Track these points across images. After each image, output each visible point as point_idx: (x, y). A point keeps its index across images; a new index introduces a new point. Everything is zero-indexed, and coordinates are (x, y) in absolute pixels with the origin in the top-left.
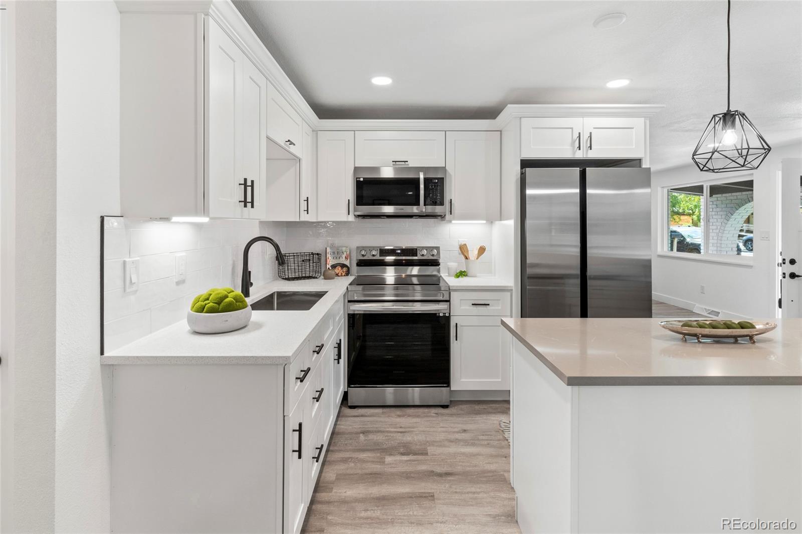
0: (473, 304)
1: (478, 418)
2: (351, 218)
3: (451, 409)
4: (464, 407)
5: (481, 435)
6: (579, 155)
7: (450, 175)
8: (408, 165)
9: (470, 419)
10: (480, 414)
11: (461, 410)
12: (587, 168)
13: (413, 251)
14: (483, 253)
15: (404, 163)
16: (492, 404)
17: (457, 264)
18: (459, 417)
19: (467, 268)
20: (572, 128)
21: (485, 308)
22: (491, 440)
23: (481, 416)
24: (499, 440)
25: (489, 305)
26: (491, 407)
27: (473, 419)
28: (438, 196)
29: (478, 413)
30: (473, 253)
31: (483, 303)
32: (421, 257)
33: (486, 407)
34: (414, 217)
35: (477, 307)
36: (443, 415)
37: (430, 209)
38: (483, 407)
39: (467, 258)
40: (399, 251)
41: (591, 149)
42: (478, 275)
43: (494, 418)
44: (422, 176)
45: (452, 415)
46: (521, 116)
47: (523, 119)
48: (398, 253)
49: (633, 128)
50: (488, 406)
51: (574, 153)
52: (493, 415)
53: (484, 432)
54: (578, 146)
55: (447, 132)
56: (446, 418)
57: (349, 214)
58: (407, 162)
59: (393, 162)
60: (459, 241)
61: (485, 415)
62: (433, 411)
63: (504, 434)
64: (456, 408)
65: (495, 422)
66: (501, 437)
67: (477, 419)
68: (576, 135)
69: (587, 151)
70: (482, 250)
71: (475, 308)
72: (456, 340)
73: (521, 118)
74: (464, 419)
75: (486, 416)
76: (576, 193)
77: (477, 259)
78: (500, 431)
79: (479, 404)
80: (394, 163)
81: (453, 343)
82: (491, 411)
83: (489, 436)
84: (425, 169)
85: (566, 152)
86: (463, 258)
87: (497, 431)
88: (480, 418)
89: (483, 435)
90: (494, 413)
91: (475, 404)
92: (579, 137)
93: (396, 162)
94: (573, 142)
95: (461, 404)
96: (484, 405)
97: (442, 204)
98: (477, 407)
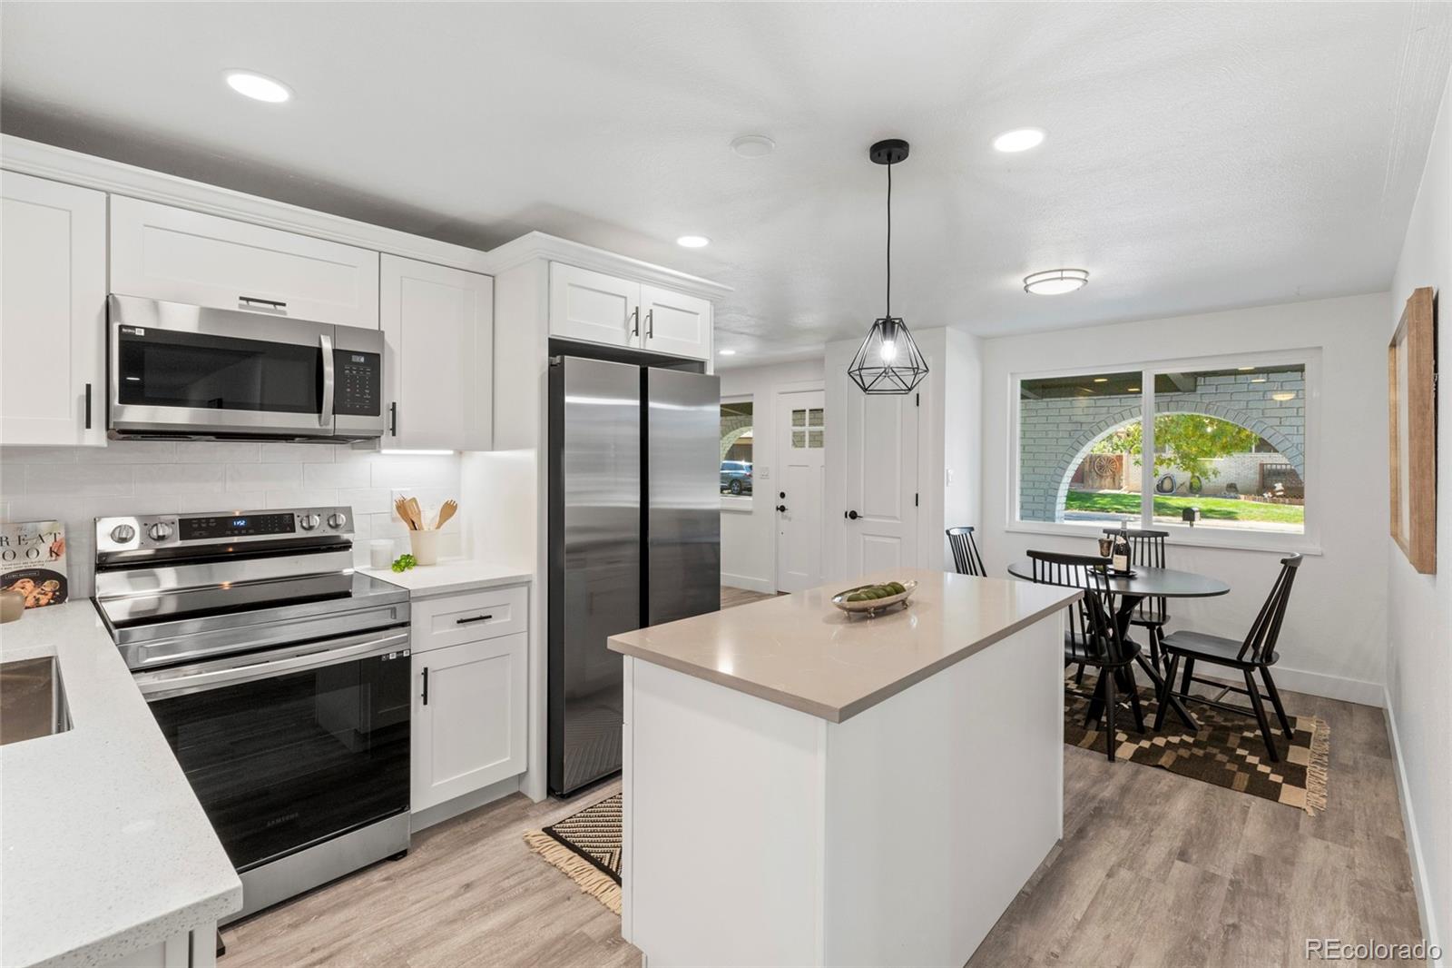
0: (459, 622)
1: (482, 849)
2: (96, 436)
3: (414, 854)
4: (439, 839)
5: (504, 879)
6: (635, 344)
7: (392, 352)
8: (284, 313)
9: (467, 856)
10: (478, 840)
11: (438, 847)
12: (649, 368)
13: (283, 521)
14: (453, 514)
15: (271, 306)
16: (492, 810)
17: (392, 542)
18: (441, 863)
19: (415, 548)
20: (625, 298)
21: (482, 625)
22: (527, 880)
23: (484, 842)
24: (541, 873)
25: (490, 617)
26: (491, 818)
27: (472, 854)
28: (365, 394)
29: (475, 839)
30: (429, 516)
31: (478, 616)
32: (304, 532)
33: (484, 822)
34: (297, 439)
35: (464, 626)
36: (403, 875)
37: (347, 423)
38: (478, 825)
39: (413, 526)
40: (242, 523)
41: (651, 337)
42: (439, 559)
43: (509, 837)
44: (327, 346)
45: (422, 867)
46: (551, 258)
47: (553, 264)
48: (238, 528)
49: (697, 314)
50: (487, 816)
51: (628, 340)
52: (506, 831)
53: (506, 871)
54: (634, 329)
55: (382, 254)
56: (415, 878)
57: (88, 426)
58: (284, 305)
59: (241, 298)
60: (392, 492)
61: (491, 838)
62: (376, 876)
63: (544, 857)
64: (423, 847)
65: (515, 842)
66: (542, 866)
67: (478, 852)
68: (632, 310)
69: (645, 338)
70: (449, 510)
71: (462, 628)
72: (425, 703)
73: (550, 261)
74: (454, 863)
75: (494, 839)
76: (633, 407)
77: (438, 527)
78: (534, 855)
79: (467, 821)
80: (244, 302)
81: (416, 711)
82: (496, 825)
83: (520, 874)
84: (334, 330)
85: (617, 338)
86: (405, 527)
87: (528, 859)
88: (484, 848)
89: (508, 878)
90: (505, 826)
91: (459, 824)
92: (637, 313)
93: (248, 300)
94: (627, 321)
95: (432, 836)
96: (478, 819)
97: (374, 410)
98: (466, 828)
